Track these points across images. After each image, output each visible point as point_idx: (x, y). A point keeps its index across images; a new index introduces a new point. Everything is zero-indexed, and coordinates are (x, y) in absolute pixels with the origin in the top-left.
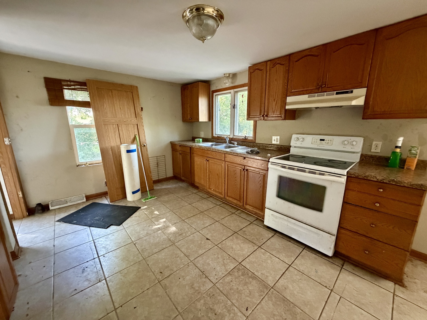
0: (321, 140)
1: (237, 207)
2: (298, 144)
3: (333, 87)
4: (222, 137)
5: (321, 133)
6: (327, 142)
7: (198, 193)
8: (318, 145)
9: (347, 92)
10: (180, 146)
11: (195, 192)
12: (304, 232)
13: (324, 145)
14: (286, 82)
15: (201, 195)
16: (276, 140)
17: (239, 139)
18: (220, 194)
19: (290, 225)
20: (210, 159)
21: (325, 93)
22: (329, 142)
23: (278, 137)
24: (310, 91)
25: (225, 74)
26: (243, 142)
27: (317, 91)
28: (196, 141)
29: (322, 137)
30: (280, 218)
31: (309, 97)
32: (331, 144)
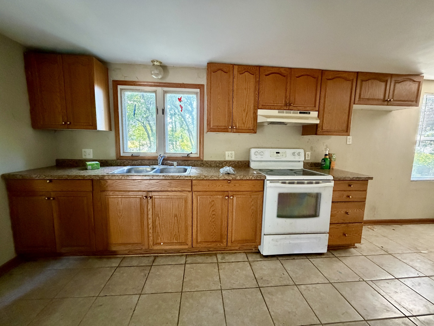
0: (277, 153)
1: (211, 252)
2: (259, 158)
3: (298, 107)
4: (141, 157)
5: (273, 146)
6: (282, 154)
7: (124, 264)
8: (276, 158)
9: (306, 113)
10: (51, 181)
11: (115, 265)
12: (306, 242)
13: (280, 157)
14: (257, 94)
15: (135, 263)
16: (230, 156)
17: (176, 157)
18: (181, 245)
19: (293, 242)
20: (154, 194)
21: (292, 111)
22: (283, 154)
23: (233, 152)
24: (280, 107)
25: (153, 61)
26: (185, 161)
27: (285, 108)
28: (89, 167)
29: (278, 150)
30: (281, 239)
31: (279, 112)
32: (285, 156)
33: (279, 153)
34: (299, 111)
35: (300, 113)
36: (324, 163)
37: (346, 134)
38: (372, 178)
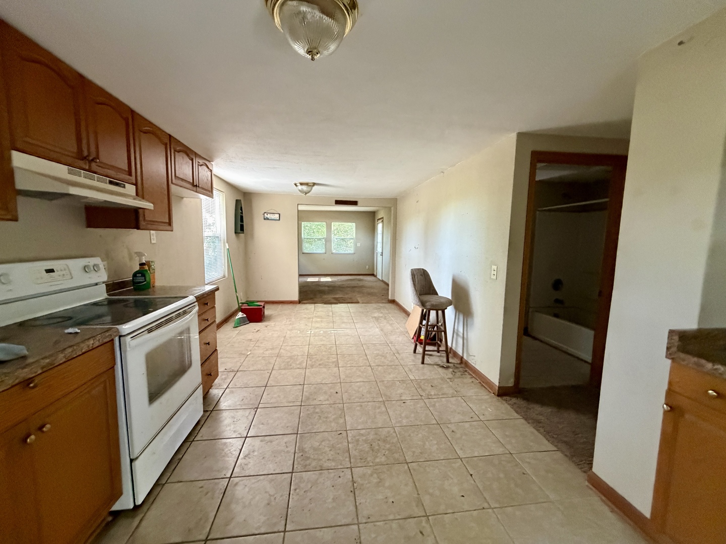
0: (48, 271)
3: (106, 168)
6: (60, 273)
8: (49, 284)
9: (118, 185)
13: (57, 282)
21: (96, 175)
22: (64, 272)
24: (71, 160)
27: (82, 164)
29: (48, 265)
31: (69, 173)
32: (69, 277)
33: (51, 271)
34: (108, 179)
35: (111, 182)
36: (143, 278)
37: (168, 228)
38: (217, 289)
